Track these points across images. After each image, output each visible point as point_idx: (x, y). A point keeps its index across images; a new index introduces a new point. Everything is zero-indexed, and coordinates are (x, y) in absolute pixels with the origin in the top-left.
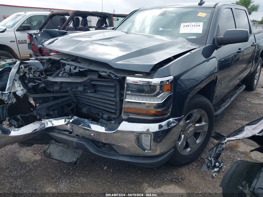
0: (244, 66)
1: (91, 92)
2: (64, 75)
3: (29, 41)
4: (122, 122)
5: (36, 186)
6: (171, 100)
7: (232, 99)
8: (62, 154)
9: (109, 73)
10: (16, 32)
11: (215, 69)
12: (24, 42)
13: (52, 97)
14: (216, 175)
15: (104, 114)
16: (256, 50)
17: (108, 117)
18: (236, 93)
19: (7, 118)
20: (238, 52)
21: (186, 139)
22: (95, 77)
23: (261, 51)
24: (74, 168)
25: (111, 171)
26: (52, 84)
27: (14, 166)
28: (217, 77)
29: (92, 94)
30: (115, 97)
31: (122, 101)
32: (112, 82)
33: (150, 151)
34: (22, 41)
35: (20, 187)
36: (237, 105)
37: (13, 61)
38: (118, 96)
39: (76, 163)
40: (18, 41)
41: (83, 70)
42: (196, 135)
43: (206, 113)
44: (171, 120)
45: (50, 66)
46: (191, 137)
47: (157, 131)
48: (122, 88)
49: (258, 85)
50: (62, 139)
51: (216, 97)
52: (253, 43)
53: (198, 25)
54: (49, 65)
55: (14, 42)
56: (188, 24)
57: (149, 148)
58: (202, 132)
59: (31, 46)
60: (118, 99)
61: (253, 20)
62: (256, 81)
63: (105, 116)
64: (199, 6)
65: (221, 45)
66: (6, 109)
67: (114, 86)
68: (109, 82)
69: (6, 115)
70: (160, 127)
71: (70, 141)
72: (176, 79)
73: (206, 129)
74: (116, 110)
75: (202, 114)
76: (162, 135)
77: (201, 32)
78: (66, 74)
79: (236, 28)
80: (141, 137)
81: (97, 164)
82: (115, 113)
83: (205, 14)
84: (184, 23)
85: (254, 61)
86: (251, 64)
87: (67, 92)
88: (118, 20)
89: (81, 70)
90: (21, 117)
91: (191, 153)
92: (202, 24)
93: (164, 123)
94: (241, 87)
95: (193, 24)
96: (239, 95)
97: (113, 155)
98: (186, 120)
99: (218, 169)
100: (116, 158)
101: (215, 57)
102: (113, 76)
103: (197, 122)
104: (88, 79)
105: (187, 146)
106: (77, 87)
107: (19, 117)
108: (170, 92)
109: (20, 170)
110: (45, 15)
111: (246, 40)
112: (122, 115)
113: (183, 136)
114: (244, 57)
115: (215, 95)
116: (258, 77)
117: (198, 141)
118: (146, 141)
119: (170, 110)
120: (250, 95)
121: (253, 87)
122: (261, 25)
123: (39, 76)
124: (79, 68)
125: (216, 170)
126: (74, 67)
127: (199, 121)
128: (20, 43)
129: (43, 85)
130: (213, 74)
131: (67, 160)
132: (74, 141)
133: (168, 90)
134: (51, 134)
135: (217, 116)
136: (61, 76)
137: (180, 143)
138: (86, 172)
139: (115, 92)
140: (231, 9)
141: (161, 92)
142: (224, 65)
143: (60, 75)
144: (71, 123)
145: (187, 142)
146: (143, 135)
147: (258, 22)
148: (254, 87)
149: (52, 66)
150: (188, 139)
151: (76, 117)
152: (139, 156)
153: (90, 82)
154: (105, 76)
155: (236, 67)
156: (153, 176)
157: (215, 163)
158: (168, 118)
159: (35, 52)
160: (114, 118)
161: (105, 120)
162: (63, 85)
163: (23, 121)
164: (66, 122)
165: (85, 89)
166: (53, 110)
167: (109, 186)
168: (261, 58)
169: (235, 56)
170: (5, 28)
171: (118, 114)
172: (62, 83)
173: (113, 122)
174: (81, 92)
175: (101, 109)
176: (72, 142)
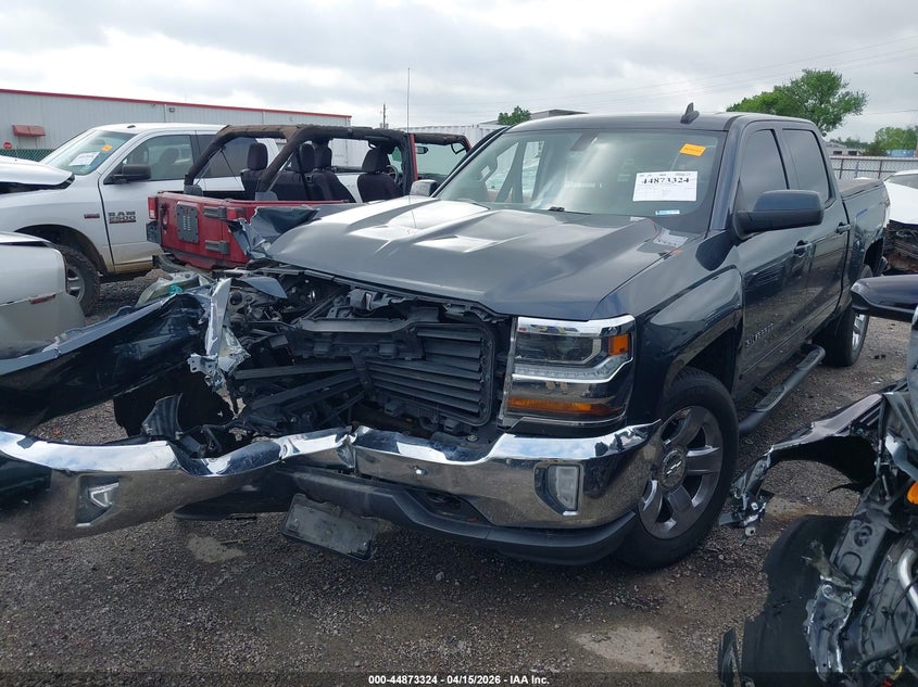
0: (816, 291)
1: (413, 360)
2: (341, 316)
3: (153, 215)
4: (501, 434)
5: (253, 621)
6: (631, 377)
7: (787, 388)
8: (328, 532)
9: (472, 308)
10: (103, 187)
11: (736, 298)
12: (128, 218)
13: (293, 376)
14: (752, 532)
15: (445, 418)
16: (851, 244)
17: (457, 426)
18: (797, 369)
19: (177, 433)
20: (796, 252)
21: (662, 490)
22: (430, 318)
23: (867, 246)
24: (349, 579)
25: (457, 583)
26: (309, 340)
27: (176, 575)
28: (742, 319)
29: (416, 363)
30: (480, 370)
31: (499, 382)
32: (476, 330)
33: (574, 513)
34: (120, 214)
35: (209, 625)
36: (801, 409)
37: (187, 276)
38: (489, 367)
39: (367, 557)
40: (110, 214)
41: (399, 301)
42: (691, 483)
43: (715, 421)
44: (629, 429)
45: (294, 291)
46: (676, 487)
47: (592, 459)
48: (502, 346)
49: (866, 352)
50: (331, 489)
51: (741, 378)
52: (841, 224)
53: (684, 178)
54: (291, 289)
55: (98, 217)
56: (655, 175)
57: (573, 507)
58: (706, 474)
59: (158, 232)
60: (488, 376)
61: (848, 139)
62: (856, 338)
63: (450, 423)
64: (684, 125)
65: (747, 231)
66: (175, 406)
67: (480, 342)
68: (465, 330)
69: (174, 423)
70: (601, 448)
71: (354, 492)
72: (642, 322)
73: (718, 466)
74: (482, 407)
75: (704, 424)
76: (604, 477)
77: (694, 199)
78: (346, 312)
79: (788, 188)
80: (554, 474)
81: (412, 566)
82: (477, 415)
83: (702, 149)
84: (646, 174)
85: (846, 277)
86: (838, 285)
87: (348, 359)
88: (426, 150)
89: (394, 301)
90: (212, 429)
91: (677, 533)
92: (693, 176)
93: (608, 440)
94: (813, 353)
95: (671, 174)
96: (805, 376)
97: (472, 529)
98: (664, 437)
99: (757, 516)
100: (481, 536)
101: (733, 267)
102: (482, 317)
103: (693, 446)
104: (410, 326)
105: (665, 514)
106: (378, 346)
107: (206, 428)
108: (626, 355)
109: (197, 584)
110: (194, 133)
111: (815, 219)
112: (501, 417)
113: (655, 484)
114: (816, 264)
115: (739, 372)
116: (863, 326)
117: (695, 502)
118: (567, 486)
119: (627, 403)
120: (841, 379)
121: (849, 355)
122: (873, 158)
123: (264, 317)
124: (389, 296)
125: (752, 519)
126: (375, 294)
127: (698, 443)
128: (115, 220)
129: (282, 341)
130: (729, 312)
131: (343, 547)
132: (364, 494)
133: (622, 350)
134: (296, 475)
135: (745, 433)
136: (334, 317)
137: (647, 502)
138: (385, 588)
139: (481, 356)
140: (772, 131)
141: (604, 354)
142: (760, 288)
143: (332, 315)
144: (354, 443)
145: (665, 503)
146: (558, 468)
147: (864, 145)
148: (853, 355)
149: (299, 290)
150: (667, 492)
151: (365, 430)
152: (543, 530)
153: (415, 332)
154: (457, 316)
155: (796, 293)
156: (576, 595)
157: (749, 504)
158: (622, 426)
159: (168, 248)
160: (474, 429)
161: (450, 433)
162: (337, 342)
163: (217, 443)
164: (340, 443)
165: (398, 351)
166: (299, 413)
167: (458, 621)
168: (868, 267)
169: (793, 260)
170: (70, 174)
171: (486, 418)
172: (335, 335)
173: (472, 438)
174: (387, 358)
175: (436, 404)
176: (360, 495)
